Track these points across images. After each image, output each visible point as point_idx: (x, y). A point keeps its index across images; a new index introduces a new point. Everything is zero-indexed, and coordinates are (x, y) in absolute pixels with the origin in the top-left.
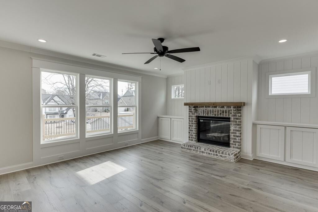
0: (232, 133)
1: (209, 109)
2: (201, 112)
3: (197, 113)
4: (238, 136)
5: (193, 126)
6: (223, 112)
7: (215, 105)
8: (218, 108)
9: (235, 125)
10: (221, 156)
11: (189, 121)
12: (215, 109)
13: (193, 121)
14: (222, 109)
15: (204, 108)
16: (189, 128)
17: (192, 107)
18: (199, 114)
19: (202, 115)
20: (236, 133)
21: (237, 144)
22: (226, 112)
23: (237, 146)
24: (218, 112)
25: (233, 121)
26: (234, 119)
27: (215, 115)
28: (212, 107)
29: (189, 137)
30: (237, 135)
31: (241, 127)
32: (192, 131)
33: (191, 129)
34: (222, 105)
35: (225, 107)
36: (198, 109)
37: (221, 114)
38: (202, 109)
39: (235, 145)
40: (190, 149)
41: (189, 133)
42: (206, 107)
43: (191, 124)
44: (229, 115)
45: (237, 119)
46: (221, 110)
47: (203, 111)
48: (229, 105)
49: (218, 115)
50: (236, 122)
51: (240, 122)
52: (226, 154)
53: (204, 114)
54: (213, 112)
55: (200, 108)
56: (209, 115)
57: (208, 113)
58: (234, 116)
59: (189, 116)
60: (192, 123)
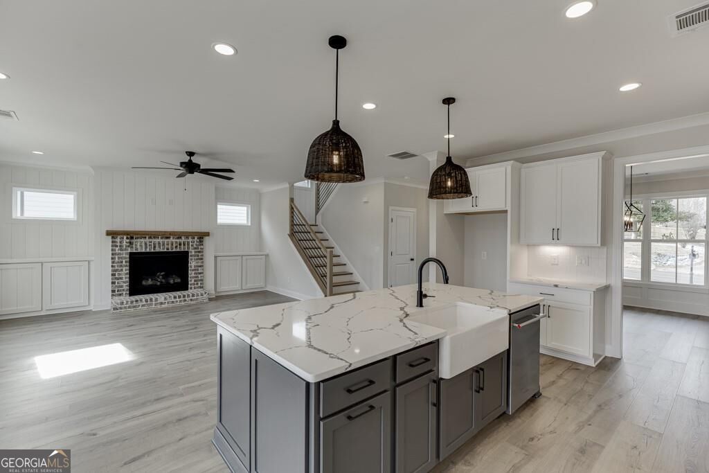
0: (193, 270)
1: (157, 240)
2: (141, 246)
3: (132, 247)
4: (200, 273)
5: (122, 270)
6: (180, 244)
7: (166, 235)
8: (171, 239)
9: (197, 259)
10: (191, 300)
11: (113, 262)
12: (166, 241)
13: (122, 262)
14: (178, 241)
15: (147, 240)
16: (113, 275)
17: (125, 238)
18: (137, 249)
19: (144, 251)
20: (198, 270)
21: (199, 283)
22: (184, 245)
23: (199, 285)
24: (172, 244)
25: (195, 256)
26: (196, 252)
27: (168, 249)
28: (161, 238)
29: (113, 291)
30: (200, 271)
31: (202, 262)
32: (121, 278)
33: (117, 276)
34: (178, 235)
35: (183, 238)
36: (134, 241)
37: (176, 247)
38: (143, 240)
39: (197, 284)
40: (134, 307)
41: (113, 283)
42: (150, 238)
43: (116, 268)
44: (188, 248)
45: (199, 252)
46: (176, 242)
47: (146, 244)
48: (188, 235)
49: (173, 249)
50: (198, 256)
51: (202, 255)
52: (198, 295)
53: (146, 248)
54: (164, 245)
55: (139, 240)
56: (157, 250)
57: (155, 247)
58: (195, 248)
59: (113, 254)
60: (121, 266)
